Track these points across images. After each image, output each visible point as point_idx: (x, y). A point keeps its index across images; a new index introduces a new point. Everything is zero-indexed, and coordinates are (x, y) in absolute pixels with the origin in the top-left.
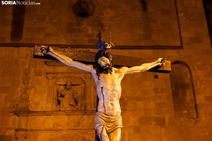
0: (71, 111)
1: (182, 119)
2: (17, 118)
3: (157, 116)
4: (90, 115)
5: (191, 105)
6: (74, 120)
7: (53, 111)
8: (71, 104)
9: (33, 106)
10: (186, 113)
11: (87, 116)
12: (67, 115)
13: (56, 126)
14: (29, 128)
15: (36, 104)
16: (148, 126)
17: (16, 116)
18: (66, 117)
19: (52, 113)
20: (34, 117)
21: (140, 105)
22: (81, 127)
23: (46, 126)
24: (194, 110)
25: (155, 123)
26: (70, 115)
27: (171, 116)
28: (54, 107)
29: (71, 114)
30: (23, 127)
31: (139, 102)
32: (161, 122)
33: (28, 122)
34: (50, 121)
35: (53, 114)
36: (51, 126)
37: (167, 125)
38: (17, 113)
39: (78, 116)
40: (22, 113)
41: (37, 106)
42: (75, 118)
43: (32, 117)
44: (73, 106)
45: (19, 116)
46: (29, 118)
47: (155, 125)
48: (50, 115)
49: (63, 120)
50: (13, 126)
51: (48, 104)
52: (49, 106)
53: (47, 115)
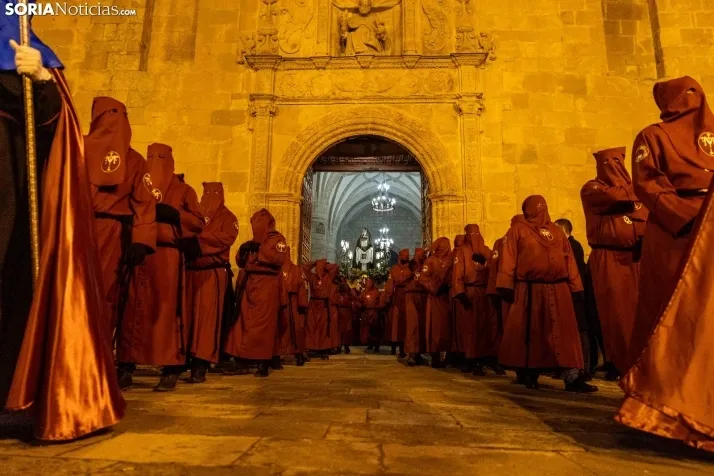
0: (370, 59)
1: (626, 81)
2: (253, 74)
3: (567, 73)
4: (413, 67)
5: (645, 53)
6: (377, 78)
7: (331, 58)
8: (370, 43)
9: (288, 50)
10: (632, 72)
11: (407, 71)
12: (363, 67)
13: (337, 92)
14: (278, 93)
15: (294, 46)
16: (547, 94)
17: (251, 71)
18: (360, 72)
19: (327, 63)
20: (290, 72)
21: (528, 48)
22: (392, 93)
23: (317, 92)
24: (654, 65)
25: (561, 88)
26: (368, 68)
27: (599, 74)
28: (333, 50)
29: (371, 66)
30: (267, 91)
31: (526, 43)
32: (576, 87)
33: (277, 83)
34: (325, 82)
35: (330, 66)
36: (326, 91)
37: (589, 93)
38: (252, 61)
39: (386, 71)
40: (263, 61)
41: (296, 50)
42: (381, 76)
43: (286, 72)
44: (375, 49)
45: (256, 70)
46: (279, 74)
47: (563, 92)
48: (324, 68)
49: (353, 78)
50: (245, 92)
51: (321, 45)
52: (324, 49)
53: (318, 68)
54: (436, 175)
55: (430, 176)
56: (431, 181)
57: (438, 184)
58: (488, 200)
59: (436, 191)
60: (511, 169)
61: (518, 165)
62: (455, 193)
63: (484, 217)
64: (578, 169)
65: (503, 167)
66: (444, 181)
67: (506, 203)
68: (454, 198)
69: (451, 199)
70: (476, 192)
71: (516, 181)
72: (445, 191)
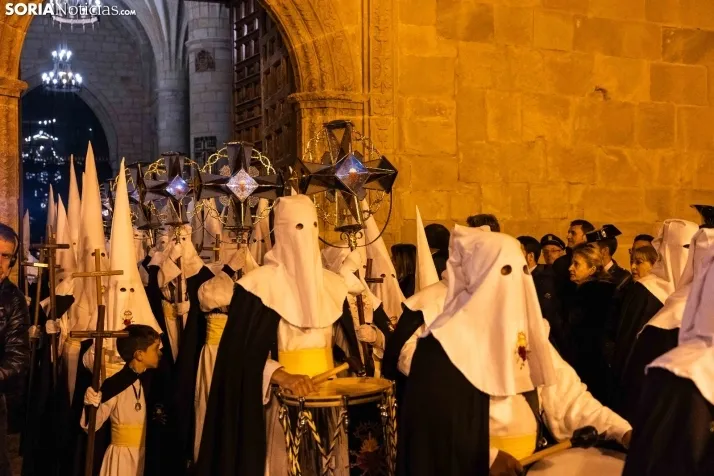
54: (311, 53)
55: (299, 53)
56: (302, 63)
57: (316, 74)
58: (408, 111)
59: (311, 87)
60: (449, 50)
61: (462, 44)
62: (350, 95)
63: (400, 146)
64: (559, 59)
65: (435, 47)
66: (326, 66)
67: (437, 119)
68: (347, 106)
69: (340, 105)
70: (388, 94)
71: (457, 76)
72: (330, 91)
